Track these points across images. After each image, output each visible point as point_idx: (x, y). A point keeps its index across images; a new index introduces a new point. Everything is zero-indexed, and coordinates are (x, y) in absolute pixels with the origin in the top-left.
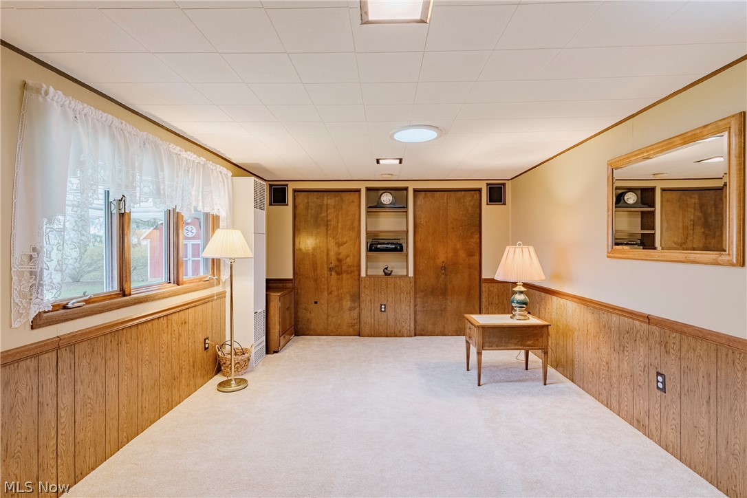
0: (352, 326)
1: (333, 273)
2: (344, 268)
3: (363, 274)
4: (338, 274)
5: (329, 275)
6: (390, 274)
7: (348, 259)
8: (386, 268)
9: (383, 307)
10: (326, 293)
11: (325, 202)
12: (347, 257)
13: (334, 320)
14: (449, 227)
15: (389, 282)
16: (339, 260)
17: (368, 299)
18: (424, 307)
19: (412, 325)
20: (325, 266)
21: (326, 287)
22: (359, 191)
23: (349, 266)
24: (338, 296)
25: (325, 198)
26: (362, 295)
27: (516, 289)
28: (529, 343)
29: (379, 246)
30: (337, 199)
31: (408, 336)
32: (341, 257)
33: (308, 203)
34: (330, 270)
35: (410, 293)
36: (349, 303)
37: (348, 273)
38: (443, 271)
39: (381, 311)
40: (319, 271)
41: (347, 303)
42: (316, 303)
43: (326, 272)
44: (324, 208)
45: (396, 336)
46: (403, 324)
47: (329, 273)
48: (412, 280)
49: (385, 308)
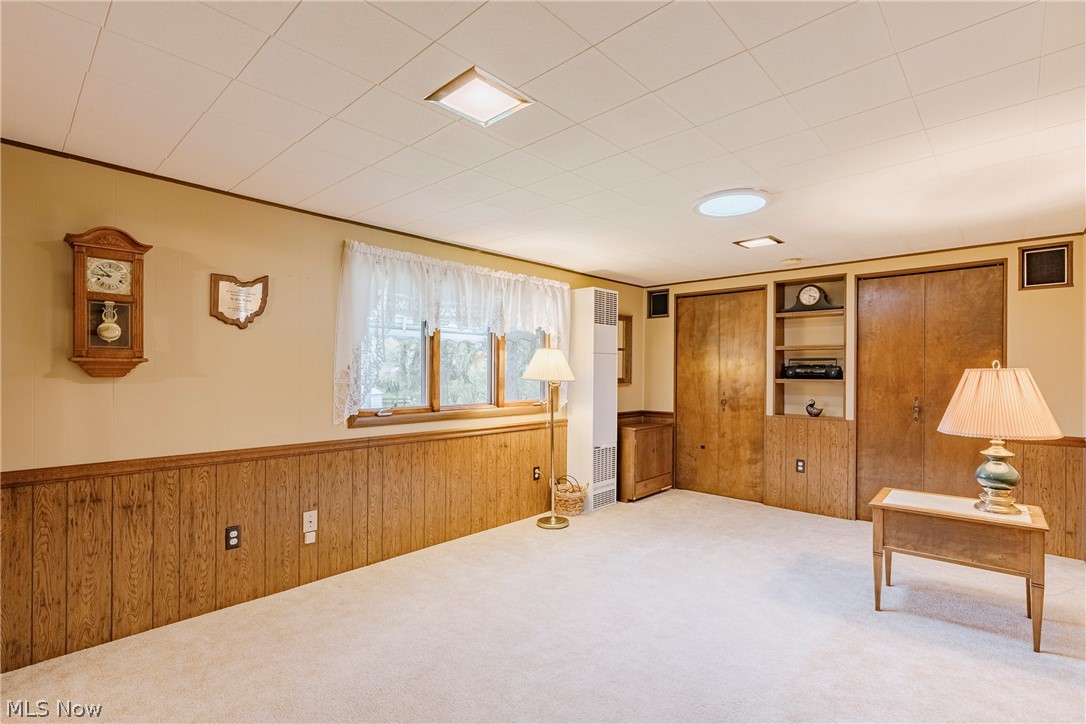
0: (753, 487)
1: (726, 408)
2: (742, 402)
3: (769, 412)
4: (733, 409)
5: (721, 411)
6: (817, 415)
7: (748, 389)
8: (812, 405)
9: (800, 464)
10: (717, 434)
11: (716, 309)
12: (746, 386)
13: (727, 473)
14: (928, 336)
15: (810, 426)
16: (736, 391)
17: (777, 449)
18: (875, 474)
19: (852, 500)
20: (716, 397)
21: (716, 426)
22: (763, 288)
23: (749, 400)
24: (732, 441)
25: (717, 303)
26: (768, 443)
27: (989, 452)
28: (992, 556)
29: (798, 370)
30: (733, 303)
31: (843, 517)
32: (737, 386)
33: (694, 311)
34: (723, 403)
35: (848, 447)
36: (749, 452)
37: (747, 409)
38: (916, 415)
39: (797, 470)
40: (707, 404)
41: (746, 453)
42: (703, 447)
43: (716, 406)
44: (716, 317)
45: (823, 514)
46: (835, 496)
47: (721, 408)
48: (853, 427)
49: (803, 466)
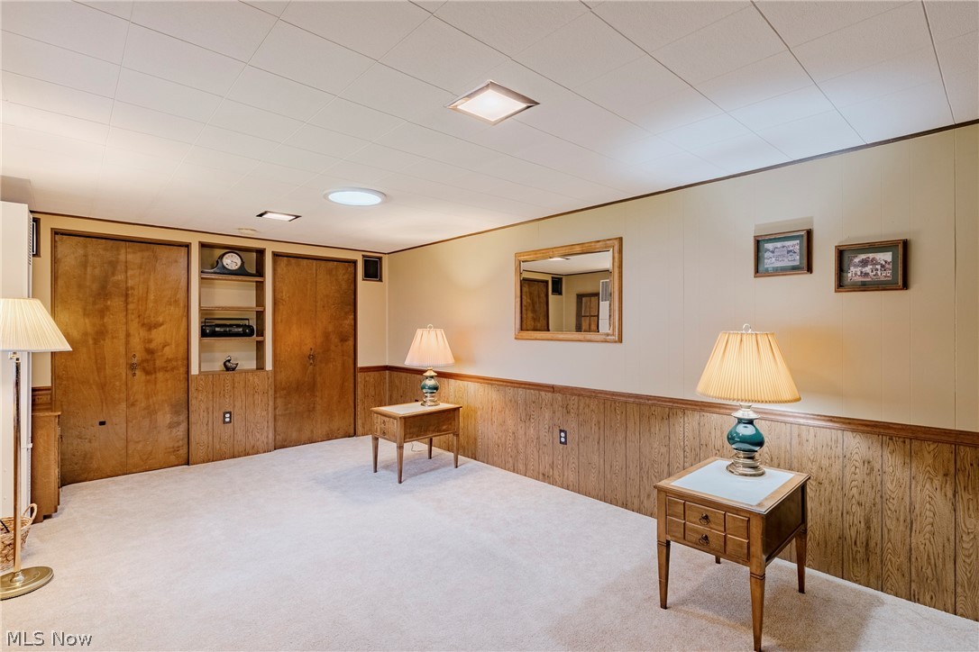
0: (174, 451)
1: (137, 372)
2: (158, 363)
3: (194, 370)
4: (147, 373)
5: (130, 376)
6: (234, 369)
7: (167, 349)
8: (229, 361)
9: (228, 415)
10: (123, 406)
11: (122, 257)
12: (163, 347)
13: (140, 447)
14: (318, 304)
15: (236, 380)
16: (150, 352)
17: (203, 406)
18: (286, 410)
19: (271, 436)
20: (122, 361)
21: (123, 396)
22: (188, 246)
23: (168, 360)
24: (147, 408)
25: (123, 251)
26: (193, 402)
27: (427, 374)
30: (146, 254)
31: (265, 452)
32: (153, 346)
33: (86, 256)
34: (132, 367)
35: (267, 393)
36: (168, 416)
37: (167, 371)
38: (311, 361)
39: (224, 422)
40: (109, 371)
41: (165, 418)
42: (102, 423)
43: (123, 370)
44: (121, 267)
45: (248, 454)
46: (258, 436)
47: (130, 373)
48: (270, 375)
49: (230, 417)
